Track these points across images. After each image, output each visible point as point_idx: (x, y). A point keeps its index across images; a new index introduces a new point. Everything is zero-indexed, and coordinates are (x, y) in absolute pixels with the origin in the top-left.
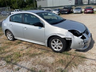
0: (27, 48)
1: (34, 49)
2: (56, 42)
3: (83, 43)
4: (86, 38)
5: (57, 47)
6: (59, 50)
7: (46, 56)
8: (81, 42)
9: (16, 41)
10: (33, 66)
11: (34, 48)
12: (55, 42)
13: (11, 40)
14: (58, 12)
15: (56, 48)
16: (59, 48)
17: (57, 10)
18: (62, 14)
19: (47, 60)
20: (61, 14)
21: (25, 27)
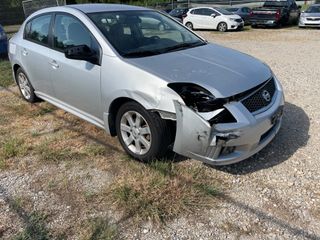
0: (56, 131)
1: (73, 137)
2: (134, 121)
3: (214, 139)
4: (234, 120)
5: (137, 141)
6: (142, 152)
7: (93, 167)
8: (205, 132)
9: (40, 104)
10: (29, 193)
11: (76, 134)
12: (130, 120)
13: (27, 100)
14: (237, 20)
15: (133, 143)
16: (142, 146)
17: (235, 10)
18: (256, 27)
19: (86, 182)
20: (249, 27)
21: (55, 61)
